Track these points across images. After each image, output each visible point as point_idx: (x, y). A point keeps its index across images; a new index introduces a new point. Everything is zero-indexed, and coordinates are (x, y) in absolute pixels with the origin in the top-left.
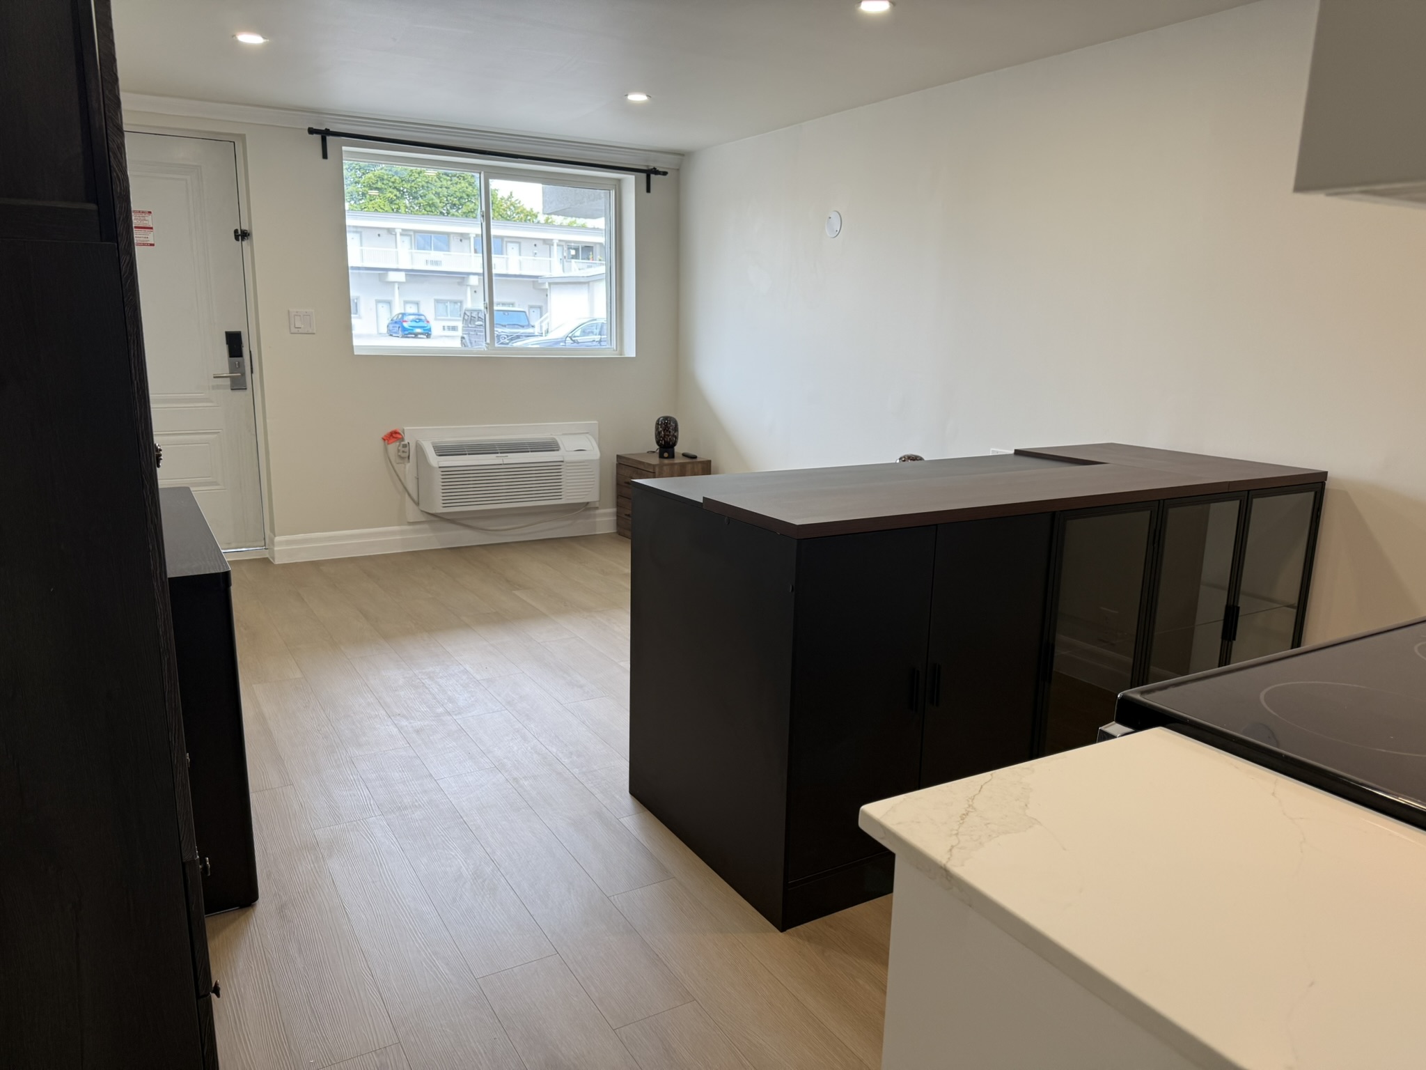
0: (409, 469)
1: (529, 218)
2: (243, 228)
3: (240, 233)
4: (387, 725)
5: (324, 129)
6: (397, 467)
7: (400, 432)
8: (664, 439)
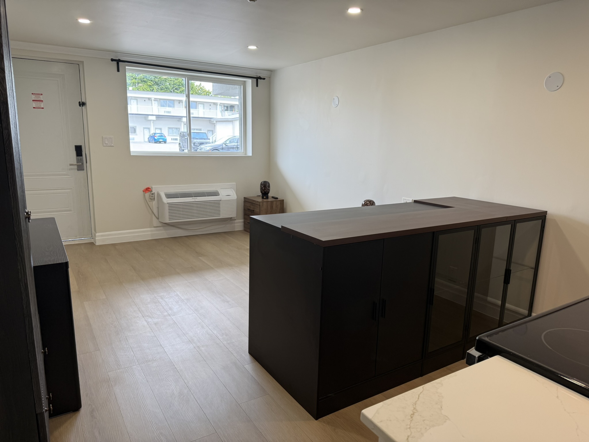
0: (154, 204)
1: (208, 94)
2: (83, 101)
3: (81, 103)
4: (142, 321)
5: (118, 59)
6: (149, 203)
7: (151, 188)
8: (264, 191)
